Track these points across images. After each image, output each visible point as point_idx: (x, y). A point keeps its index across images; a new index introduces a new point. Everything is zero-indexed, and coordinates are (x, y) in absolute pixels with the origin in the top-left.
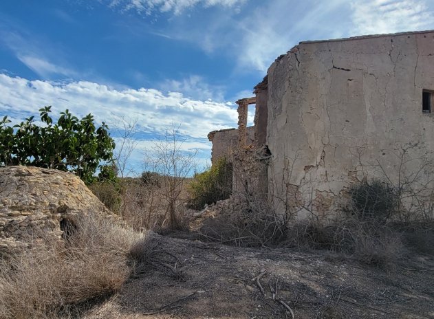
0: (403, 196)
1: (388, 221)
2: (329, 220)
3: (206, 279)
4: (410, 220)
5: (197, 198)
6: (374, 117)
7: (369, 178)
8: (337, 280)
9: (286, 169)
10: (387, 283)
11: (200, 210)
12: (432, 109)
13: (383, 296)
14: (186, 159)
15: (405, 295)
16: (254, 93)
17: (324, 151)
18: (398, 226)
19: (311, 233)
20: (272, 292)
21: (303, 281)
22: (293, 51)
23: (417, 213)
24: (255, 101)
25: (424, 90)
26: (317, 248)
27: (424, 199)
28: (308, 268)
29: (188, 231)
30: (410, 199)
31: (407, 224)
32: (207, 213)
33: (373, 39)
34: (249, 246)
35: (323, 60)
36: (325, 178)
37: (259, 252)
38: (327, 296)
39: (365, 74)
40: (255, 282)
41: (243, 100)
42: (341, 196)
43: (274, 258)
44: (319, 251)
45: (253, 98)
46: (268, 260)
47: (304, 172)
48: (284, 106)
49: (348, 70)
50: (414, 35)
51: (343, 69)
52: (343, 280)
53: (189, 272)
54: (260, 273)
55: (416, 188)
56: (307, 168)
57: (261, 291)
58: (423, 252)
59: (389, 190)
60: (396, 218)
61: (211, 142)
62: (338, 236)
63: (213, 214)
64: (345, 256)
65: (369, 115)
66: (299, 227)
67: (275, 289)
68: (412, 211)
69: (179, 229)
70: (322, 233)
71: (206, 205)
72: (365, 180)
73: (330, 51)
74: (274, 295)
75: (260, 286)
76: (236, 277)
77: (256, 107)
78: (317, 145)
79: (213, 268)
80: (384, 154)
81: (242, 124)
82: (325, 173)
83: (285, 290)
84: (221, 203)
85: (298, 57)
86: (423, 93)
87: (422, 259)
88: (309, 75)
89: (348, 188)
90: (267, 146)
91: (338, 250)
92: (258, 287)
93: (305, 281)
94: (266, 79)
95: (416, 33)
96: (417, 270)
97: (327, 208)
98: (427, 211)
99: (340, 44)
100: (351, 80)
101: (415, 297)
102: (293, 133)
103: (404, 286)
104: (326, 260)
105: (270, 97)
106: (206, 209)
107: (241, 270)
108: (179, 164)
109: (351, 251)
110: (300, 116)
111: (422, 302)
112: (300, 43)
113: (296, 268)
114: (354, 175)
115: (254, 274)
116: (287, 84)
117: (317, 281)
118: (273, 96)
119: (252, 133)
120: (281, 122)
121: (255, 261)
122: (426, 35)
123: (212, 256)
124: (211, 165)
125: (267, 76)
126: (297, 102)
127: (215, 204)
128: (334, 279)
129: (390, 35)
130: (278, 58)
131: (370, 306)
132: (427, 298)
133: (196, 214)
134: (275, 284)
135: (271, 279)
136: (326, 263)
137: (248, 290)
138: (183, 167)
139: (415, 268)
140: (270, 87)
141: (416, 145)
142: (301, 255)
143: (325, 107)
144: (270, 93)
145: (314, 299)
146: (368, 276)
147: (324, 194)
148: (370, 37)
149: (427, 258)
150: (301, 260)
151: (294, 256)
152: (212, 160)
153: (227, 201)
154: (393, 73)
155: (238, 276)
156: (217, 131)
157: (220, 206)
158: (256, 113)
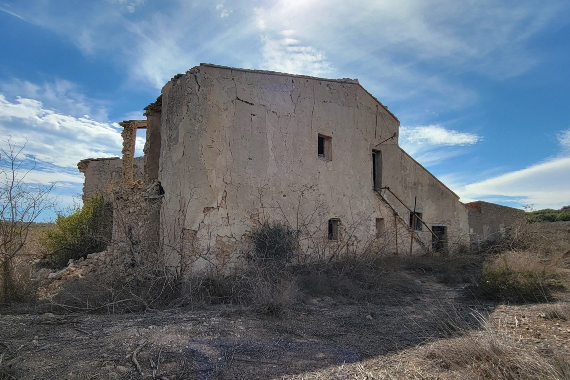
0: (301, 238)
1: (288, 264)
2: (230, 268)
3: (54, 370)
4: (307, 263)
5: (56, 253)
6: (276, 157)
7: (270, 221)
8: (232, 337)
9: (183, 210)
10: (282, 331)
11: (60, 269)
12: (325, 153)
13: (277, 346)
14: (36, 195)
15: (298, 340)
16: (144, 115)
17: (225, 191)
18: (295, 270)
19: (208, 286)
20: (152, 368)
21: (193, 346)
22: (194, 72)
23: (312, 255)
24: (146, 125)
25: (319, 134)
26: (214, 303)
27: (318, 241)
28: (201, 328)
29: (34, 301)
30: (306, 242)
31: (304, 266)
32: (71, 272)
33: (276, 76)
34: (128, 312)
35: (226, 89)
36: (227, 221)
37: (141, 317)
38: (220, 359)
39: (268, 111)
40: (130, 360)
41: (130, 121)
42: (243, 241)
43: (159, 323)
44: (215, 307)
45: (143, 121)
46: (151, 327)
47: (203, 214)
48: (181, 134)
49: (252, 104)
50: (312, 80)
51: (247, 102)
52: (239, 336)
53: (26, 364)
54: (138, 345)
55: (312, 230)
56: (207, 210)
57: (137, 370)
58: (315, 293)
59: (289, 233)
60: (294, 262)
61: (83, 174)
62: (236, 286)
63: (79, 273)
64: (243, 308)
65: (271, 154)
66: (193, 280)
67: (156, 363)
68: (308, 253)
69: (19, 299)
70: (220, 285)
71: (71, 260)
72: (266, 224)
73: (233, 79)
74: (155, 371)
75: (137, 363)
76: (103, 357)
77: (147, 133)
78: (218, 183)
79: (68, 351)
80: (285, 196)
81: (128, 153)
82: (226, 216)
83: (170, 362)
84: (94, 256)
85: (198, 80)
86: (319, 138)
87: (315, 301)
88: (210, 103)
89: (250, 232)
90: (160, 183)
91: (235, 302)
92: (134, 364)
93: (196, 345)
94: (160, 99)
95: (313, 78)
96: (310, 312)
97: (228, 256)
98: (320, 253)
99: (244, 75)
100: (254, 115)
101: (306, 341)
102: (190, 168)
103: (298, 332)
104: (222, 316)
105: (164, 122)
106: (69, 267)
107: (111, 346)
108: (22, 203)
109: (249, 302)
110: (200, 149)
111: (311, 345)
112: (201, 64)
113: (186, 331)
114: (256, 218)
115: (129, 349)
116: (184, 109)
117: (209, 343)
118: (168, 121)
119: (141, 165)
120: (177, 154)
121: (133, 331)
122: (321, 82)
123: (69, 333)
124: (82, 205)
125: (162, 96)
126: (196, 133)
127: (85, 258)
128: (229, 337)
129: (291, 76)
130: (175, 76)
131: (264, 360)
132: (316, 340)
133: (52, 275)
134: (157, 357)
135: (153, 351)
136: (221, 319)
137: (119, 372)
138: (28, 209)
139: (308, 311)
140: (164, 110)
141: (311, 187)
142: (194, 314)
143: (228, 141)
144: (165, 118)
145: (204, 366)
146: (265, 327)
147: (225, 240)
148: (273, 73)
149: (319, 299)
150: (193, 320)
151: (185, 316)
152: (84, 198)
153: (102, 253)
154: (294, 114)
155: (105, 355)
156: (92, 160)
157: (92, 261)
158: (147, 140)
